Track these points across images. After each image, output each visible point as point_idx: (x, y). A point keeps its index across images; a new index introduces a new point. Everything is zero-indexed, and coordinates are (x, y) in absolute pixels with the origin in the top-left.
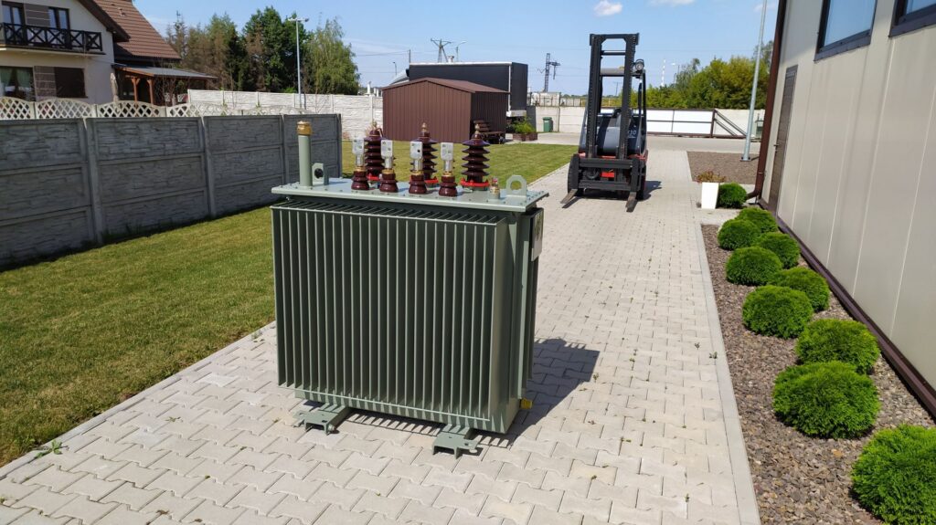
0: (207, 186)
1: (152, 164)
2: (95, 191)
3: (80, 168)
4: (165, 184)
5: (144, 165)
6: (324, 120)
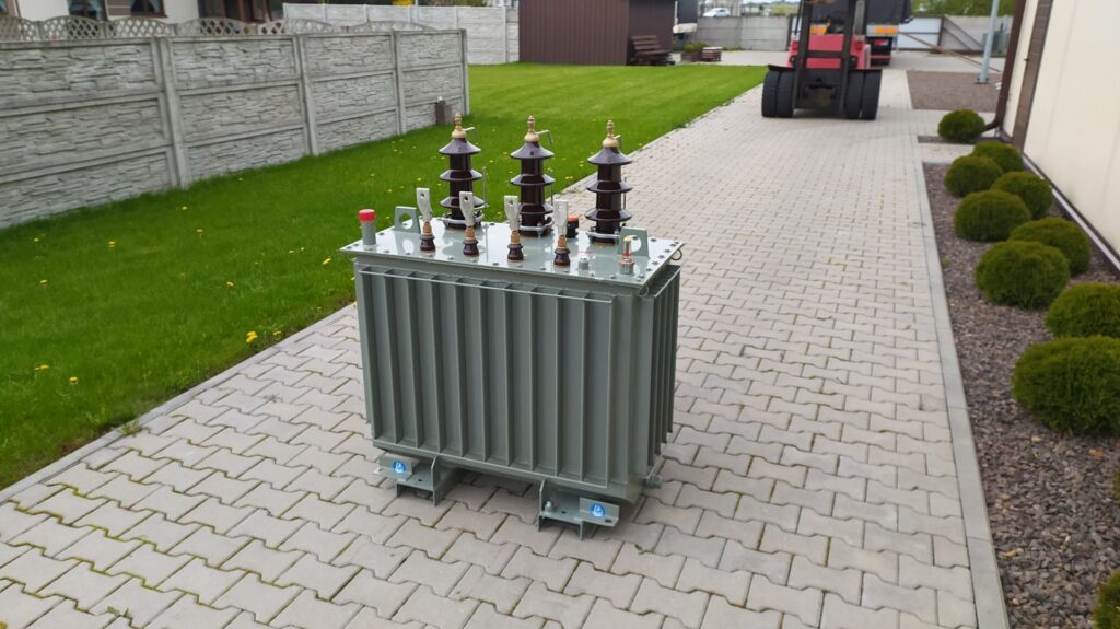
0: (307, 121)
1: (240, 94)
2: (175, 128)
3: (156, 100)
4: (258, 119)
5: (231, 95)
6: (445, 38)
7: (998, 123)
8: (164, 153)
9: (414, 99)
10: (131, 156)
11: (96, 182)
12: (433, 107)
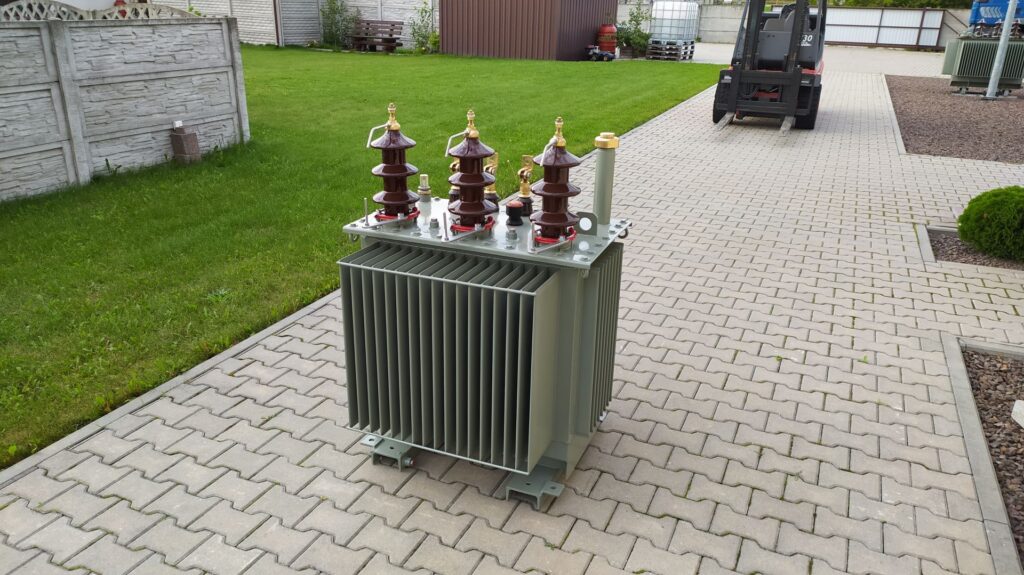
6: (187, 31)
9: (113, 127)
12: (163, 138)
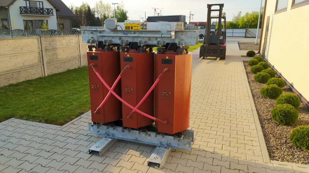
7: (259, 52)
8: (78, 59)
10: (73, 60)
11: (66, 65)
